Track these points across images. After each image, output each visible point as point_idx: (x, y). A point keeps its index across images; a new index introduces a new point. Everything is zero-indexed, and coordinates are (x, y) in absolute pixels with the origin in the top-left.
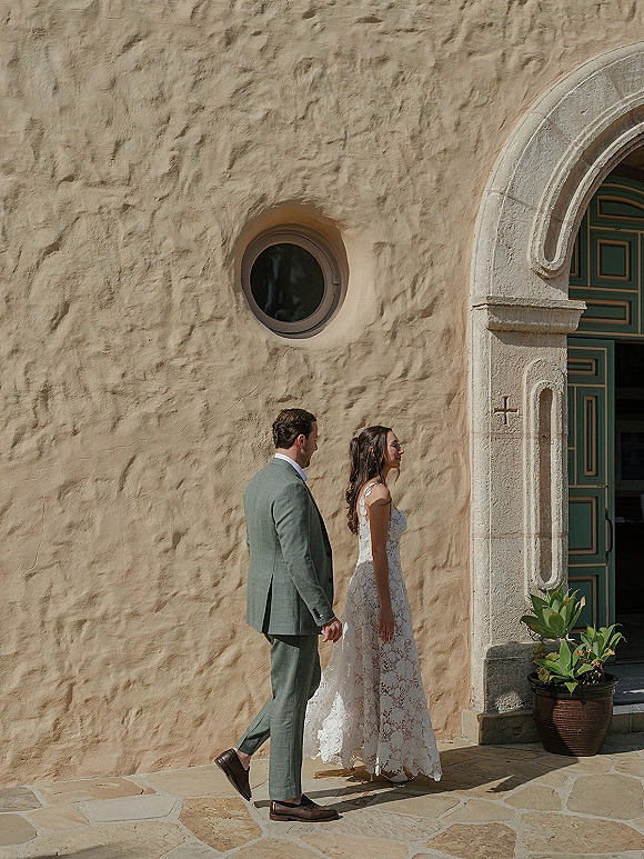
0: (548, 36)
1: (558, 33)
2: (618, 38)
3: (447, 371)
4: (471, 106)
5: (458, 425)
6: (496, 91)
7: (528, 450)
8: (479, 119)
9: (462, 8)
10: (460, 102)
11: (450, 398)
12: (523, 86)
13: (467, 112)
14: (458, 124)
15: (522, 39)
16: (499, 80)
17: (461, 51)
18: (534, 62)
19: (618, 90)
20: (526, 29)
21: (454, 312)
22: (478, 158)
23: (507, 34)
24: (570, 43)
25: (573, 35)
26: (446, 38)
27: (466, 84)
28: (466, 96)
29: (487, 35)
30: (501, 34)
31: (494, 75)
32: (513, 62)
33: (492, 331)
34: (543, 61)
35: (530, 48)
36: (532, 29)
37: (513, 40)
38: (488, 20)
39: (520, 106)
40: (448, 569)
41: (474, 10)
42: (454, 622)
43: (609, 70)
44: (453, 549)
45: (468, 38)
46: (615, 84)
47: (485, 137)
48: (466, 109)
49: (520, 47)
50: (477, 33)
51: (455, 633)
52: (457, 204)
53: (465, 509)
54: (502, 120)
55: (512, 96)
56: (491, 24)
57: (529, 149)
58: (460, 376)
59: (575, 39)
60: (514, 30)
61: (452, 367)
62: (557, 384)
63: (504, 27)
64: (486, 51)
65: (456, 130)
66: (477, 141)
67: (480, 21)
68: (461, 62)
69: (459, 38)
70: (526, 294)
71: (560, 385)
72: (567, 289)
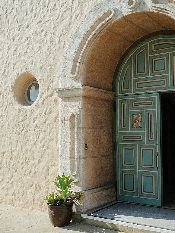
0: (84, 5)
1: (87, 2)
3: (55, 111)
4: (63, 35)
6: (69, 28)
8: (65, 38)
9: (61, 8)
10: (60, 35)
11: (56, 118)
12: (76, 23)
13: (62, 37)
14: (59, 42)
15: (76, 10)
16: (70, 24)
17: (60, 21)
18: (79, 15)
19: (97, 14)
20: (77, 6)
22: (64, 49)
23: (72, 10)
24: (90, 4)
25: (91, 1)
26: (56, 19)
27: (61, 29)
28: (61, 33)
29: (67, 13)
31: (68, 24)
32: (73, 18)
33: (61, 98)
34: (82, 14)
35: (78, 11)
36: (78, 5)
37: (74, 11)
38: (67, 9)
39: (75, 30)
40: (55, 166)
41: (63, 8)
43: (94, 8)
44: (56, 161)
45: (62, 16)
46: (96, 12)
49: (76, 12)
50: (64, 13)
56: (68, 9)
60: (74, 8)
61: (57, 110)
62: (77, 112)
63: (72, 8)
64: (67, 18)
65: (59, 43)
66: (64, 44)
67: (65, 10)
68: (60, 24)
69: (60, 17)
70: (69, 86)
71: (78, 112)
72: (81, 82)
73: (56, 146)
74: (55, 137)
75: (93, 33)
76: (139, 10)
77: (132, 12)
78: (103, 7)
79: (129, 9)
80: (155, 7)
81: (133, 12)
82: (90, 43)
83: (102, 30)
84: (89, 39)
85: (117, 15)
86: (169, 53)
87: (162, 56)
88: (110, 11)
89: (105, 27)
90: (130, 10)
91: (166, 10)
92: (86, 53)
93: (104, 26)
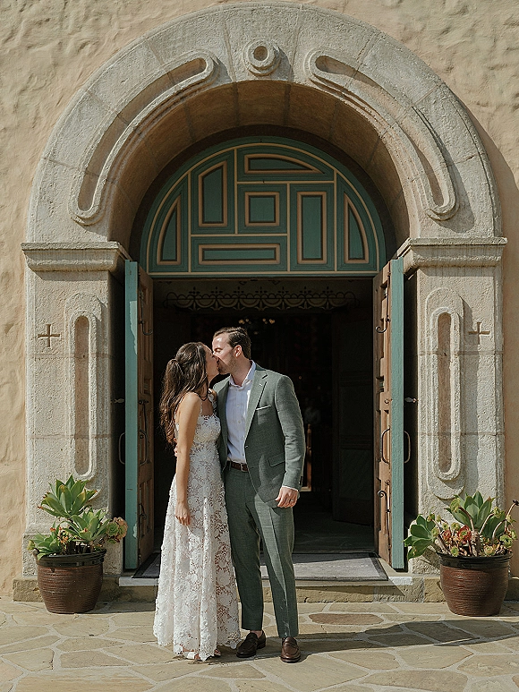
0: (104, 22)
1: (114, 16)
2: (174, 12)
3: (6, 306)
4: (30, 90)
5: (16, 349)
6: (54, 76)
7: (67, 367)
8: (38, 100)
9: (21, 11)
10: (19, 88)
11: (8, 328)
12: (79, 67)
13: (26, 96)
14: (16, 106)
15: (78, 28)
16: (55, 65)
17: (20, 46)
18: (89, 46)
19: (158, 58)
20: (81, 19)
21: (13, 259)
22: (36, 132)
23: (64, 26)
24: (126, 24)
25: (129, 17)
26: (6, 38)
27: (25, 74)
28: (25, 83)
29: (45, 29)
30: (58, 27)
31: (51, 62)
32: (68, 49)
33: (36, 271)
34: (98, 44)
35: (86, 34)
36: (86, 18)
37: (69, 30)
38: (45, 17)
39: (76, 84)
40: (6, 462)
41: (31, 11)
42: (11, 505)
43: (150, 41)
44: (11, 448)
45: (26, 35)
46: (156, 53)
47: (42, 114)
48: (25, 93)
49: (76, 35)
50: (35, 29)
51: (12, 513)
52: (16, 171)
53: (21, 415)
54: (58, 98)
55: (69, 77)
56: (48, 20)
57: (70, 119)
58: (18, 310)
59: (130, 21)
60: (71, 21)
61: (11, 303)
62: (95, 313)
63: (61, 20)
64: (44, 43)
65: (15, 112)
66: (35, 118)
67: (38, 19)
68: (20, 55)
69: (19, 36)
70: (67, 240)
71: (97, 313)
72: (106, 233)
73: (12, 407)
74: (5, 381)
75: (151, 109)
76: (281, 77)
77: (260, 76)
78: (178, 44)
79: (255, 67)
80: (320, 79)
81: (263, 79)
82: (138, 132)
83: (174, 103)
84: (137, 120)
85: (219, 76)
86: (288, 183)
87: (271, 188)
88: (202, 61)
89: (182, 98)
90: (256, 71)
91: (350, 93)
92: (125, 157)
93: (181, 95)
